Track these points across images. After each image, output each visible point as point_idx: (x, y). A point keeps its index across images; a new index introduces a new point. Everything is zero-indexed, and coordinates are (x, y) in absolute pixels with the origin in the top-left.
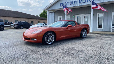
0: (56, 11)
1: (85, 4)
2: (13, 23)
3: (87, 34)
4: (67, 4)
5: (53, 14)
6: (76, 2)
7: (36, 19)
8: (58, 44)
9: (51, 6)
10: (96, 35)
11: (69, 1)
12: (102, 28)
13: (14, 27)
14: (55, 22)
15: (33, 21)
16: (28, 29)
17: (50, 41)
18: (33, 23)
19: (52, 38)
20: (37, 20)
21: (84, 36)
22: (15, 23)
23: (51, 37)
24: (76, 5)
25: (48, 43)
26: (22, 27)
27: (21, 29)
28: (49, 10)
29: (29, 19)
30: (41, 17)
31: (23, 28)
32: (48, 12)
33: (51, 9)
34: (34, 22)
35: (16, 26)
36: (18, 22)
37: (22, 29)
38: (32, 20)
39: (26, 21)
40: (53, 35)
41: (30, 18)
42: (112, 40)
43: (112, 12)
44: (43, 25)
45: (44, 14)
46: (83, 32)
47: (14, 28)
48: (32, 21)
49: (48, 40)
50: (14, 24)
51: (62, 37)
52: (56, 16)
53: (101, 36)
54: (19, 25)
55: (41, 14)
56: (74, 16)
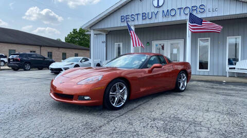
0: (110, 31)
1: (174, 19)
2: (6, 57)
3: (187, 83)
4: (136, 17)
5: (103, 38)
6: (156, 15)
7: (59, 48)
8: (135, 108)
9: (100, 21)
10: (200, 84)
11: (141, 13)
12: (207, 69)
13: (9, 67)
14: (119, 55)
15: (51, 53)
16: (41, 69)
17: (119, 101)
18: (51, 56)
19: (123, 94)
20: (61, 49)
21: (182, 87)
22: (11, 57)
23: (121, 91)
24: (156, 21)
25: (114, 105)
26: (28, 67)
27: (25, 70)
28: (94, 30)
29: (42, 48)
30: (69, 42)
31: (31, 68)
32: (92, 33)
33: (100, 28)
34: (53, 55)
35: (12, 63)
36: (21, 55)
37: (29, 70)
38: (50, 50)
39: (34, 52)
40: (125, 87)
41: (44, 46)
42: (239, 95)
43: (228, 37)
44: (81, 62)
45: (77, 37)
46: (180, 78)
47: (7, 67)
48: (49, 52)
49: (114, 98)
50: (9, 60)
51: (142, 90)
52: (110, 43)
53: (212, 85)
54: (21, 61)
55: (69, 37)
56: (148, 43)
